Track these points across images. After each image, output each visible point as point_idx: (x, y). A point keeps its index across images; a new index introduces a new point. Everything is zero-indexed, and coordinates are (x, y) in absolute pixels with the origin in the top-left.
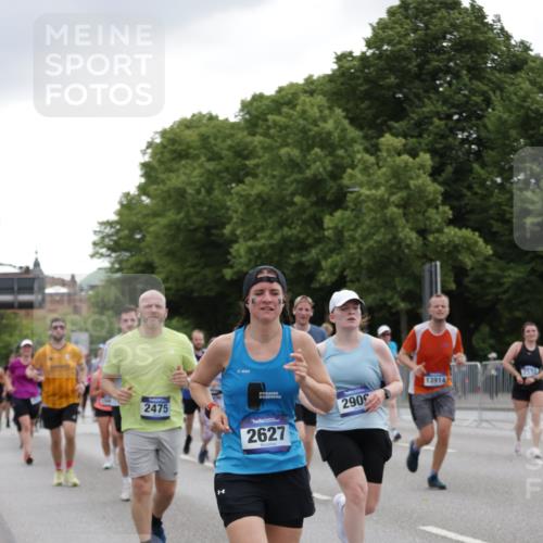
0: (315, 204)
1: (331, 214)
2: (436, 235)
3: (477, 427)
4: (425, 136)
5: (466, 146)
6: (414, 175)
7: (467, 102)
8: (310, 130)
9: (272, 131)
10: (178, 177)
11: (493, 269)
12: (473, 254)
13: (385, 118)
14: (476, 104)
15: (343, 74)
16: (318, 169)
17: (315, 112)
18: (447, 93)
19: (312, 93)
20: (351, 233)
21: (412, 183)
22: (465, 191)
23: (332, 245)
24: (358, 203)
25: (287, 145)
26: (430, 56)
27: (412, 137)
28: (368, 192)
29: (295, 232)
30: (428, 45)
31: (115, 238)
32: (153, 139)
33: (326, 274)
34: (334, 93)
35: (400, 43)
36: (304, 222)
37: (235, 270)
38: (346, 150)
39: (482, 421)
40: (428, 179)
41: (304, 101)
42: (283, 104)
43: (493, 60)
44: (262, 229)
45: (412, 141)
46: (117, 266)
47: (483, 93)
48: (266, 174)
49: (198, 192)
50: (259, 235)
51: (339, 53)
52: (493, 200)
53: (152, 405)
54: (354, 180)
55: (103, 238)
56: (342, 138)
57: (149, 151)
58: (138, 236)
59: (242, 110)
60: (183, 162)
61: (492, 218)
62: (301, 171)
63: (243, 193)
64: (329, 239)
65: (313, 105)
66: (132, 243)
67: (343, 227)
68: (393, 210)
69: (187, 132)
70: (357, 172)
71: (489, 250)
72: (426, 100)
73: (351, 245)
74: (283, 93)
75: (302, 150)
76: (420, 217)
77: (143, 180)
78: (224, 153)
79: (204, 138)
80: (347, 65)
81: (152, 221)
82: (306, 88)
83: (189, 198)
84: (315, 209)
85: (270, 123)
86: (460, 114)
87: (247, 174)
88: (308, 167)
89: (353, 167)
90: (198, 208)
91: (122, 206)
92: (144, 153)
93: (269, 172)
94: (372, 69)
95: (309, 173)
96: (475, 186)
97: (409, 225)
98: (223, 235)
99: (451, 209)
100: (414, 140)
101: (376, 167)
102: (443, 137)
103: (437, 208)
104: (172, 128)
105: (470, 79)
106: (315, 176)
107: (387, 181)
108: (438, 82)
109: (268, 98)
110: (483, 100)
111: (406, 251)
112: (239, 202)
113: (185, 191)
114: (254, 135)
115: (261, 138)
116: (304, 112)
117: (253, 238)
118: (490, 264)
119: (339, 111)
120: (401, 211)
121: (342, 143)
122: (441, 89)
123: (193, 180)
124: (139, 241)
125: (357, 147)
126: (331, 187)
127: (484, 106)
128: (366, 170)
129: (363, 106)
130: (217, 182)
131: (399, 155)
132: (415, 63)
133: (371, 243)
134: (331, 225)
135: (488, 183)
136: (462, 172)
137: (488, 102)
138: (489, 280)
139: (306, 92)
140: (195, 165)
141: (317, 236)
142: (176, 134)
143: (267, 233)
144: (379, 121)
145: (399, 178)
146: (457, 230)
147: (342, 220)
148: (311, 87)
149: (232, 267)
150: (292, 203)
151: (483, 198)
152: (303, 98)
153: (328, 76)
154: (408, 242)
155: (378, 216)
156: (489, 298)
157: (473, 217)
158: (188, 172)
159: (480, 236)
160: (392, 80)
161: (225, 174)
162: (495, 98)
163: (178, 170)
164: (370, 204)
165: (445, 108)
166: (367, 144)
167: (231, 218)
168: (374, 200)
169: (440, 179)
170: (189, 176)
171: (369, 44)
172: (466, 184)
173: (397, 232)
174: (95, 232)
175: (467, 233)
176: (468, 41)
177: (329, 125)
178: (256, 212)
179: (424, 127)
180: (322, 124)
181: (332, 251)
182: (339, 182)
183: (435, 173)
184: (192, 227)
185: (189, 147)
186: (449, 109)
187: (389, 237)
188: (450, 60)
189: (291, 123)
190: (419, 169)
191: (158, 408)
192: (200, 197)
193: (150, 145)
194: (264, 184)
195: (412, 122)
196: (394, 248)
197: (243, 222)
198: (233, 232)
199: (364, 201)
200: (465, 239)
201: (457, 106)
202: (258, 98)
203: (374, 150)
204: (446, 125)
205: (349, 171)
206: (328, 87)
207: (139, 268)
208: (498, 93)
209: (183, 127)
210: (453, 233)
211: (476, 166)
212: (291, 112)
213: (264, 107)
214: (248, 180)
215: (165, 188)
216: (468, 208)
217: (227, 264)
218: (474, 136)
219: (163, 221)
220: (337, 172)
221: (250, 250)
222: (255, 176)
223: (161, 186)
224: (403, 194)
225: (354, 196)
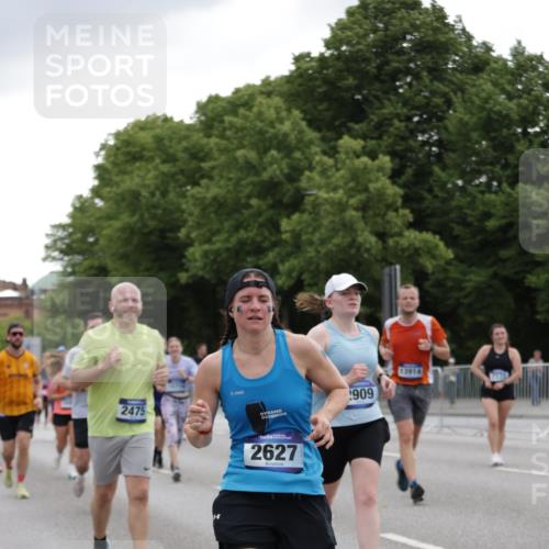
0: (272, 207)
1: (289, 217)
2: (396, 239)
3: (438, 433)
4: (385, 138)
5: (427, 148)
6: (373, 178)
7: (428, 104)
8: (267, 132)
9: (228, 133)
10: (132, 179)
11: (454, 273)
12: (434, 257)
13: (343, 120)
14: (437, 106)
15: (301, 76)
16: (275, 171)
17: (271, 114)
18: (407, 94)
19: (269, 94)
20: (309, 236)
21: (372, 186)
22: (426, 195)
23: (289, 249)
24: (316, 205)
25: (243, 147)
26: (390, 57)
27: (372, 138)
28: (325, 196)
29: (251, 234)
30: (389, 45)
31: (67, 241)
32: (106, 141)
33: (284, 278)
34: (292, 95)
35: (358, 43)
36: (261, 226)
37: (190, 274)
38: (303, 153)
39: (442, 427)
40: (388, 182)
41: (261, 103)
42: (239, 106)
43: (454, 61)
44: (218, 232)
45: (372, 143)
46: (69, 270)
47: (444, 95)
48: (222, 177)
49: (153, 194)
50: (214, 239)
51: (297, 54)
52: (454, 203)
53: (129, 407)
54: (311, 182)
55: (55, 241)
56: (300, 141)
57: (103, 153)
58: (91, 240)
59: (197, 112)
60: (138, 164)
61: (453, 222)
62: (257, 174)
63: (199, 196)
64: (286, 242)
65: (269, 107)
66: (85, 247)
67: (301, 230)
68: (352, 214)
69: (142, 135)
70: (315, 175)
71: (450, 254)
72: (386, 102)
73: (309, 249)
74: (239, 94)
75: (259, 153)
76: (379, 220)
77: (96, 183)
78: (180, 155)
79: (159, 140)
80: (305, 66)
81: (105, 224)
82: (264, 90)
83: (144, 201)
84: (271, 212)
85: (226, 125)
86: (421, 116)
87: (202, 177)
88: (265, 169)
89: (311, 168)
90: (153, 211)
91: (75, 208)
92: (97, 154)
93: (225, 174)
94: (330, 70)
95: (265, 176)
96: (436, 189)
97: (368, 229)
98: (178, 238)
99: (412, 211)
100: (374, 142)
101: (334, 169)
102: (403, 138)
103: (396, 210)
104: (126, 130)
105: (431, 81)
106: (272, 178)
107: (346, 184)
108: (398, 83)
109: (223, 99)
110: (445, 102)
111: (366, 255)
112: (195, 205)
113: (140, 194)
114: (209, 136)
115: (217, 140)
116: (260, 114)
117: (209, 241)
118: (451, 268)
119: (297, 113)
120: (360, 214)
121: (301, 145)
122: (401, 91)
123: (147, 182)
124: (92, 244)
125: (315, 149)
126: (289, 190)
127: (445, 108)
128: (323, 173)
129: (321, 107)
130: (172, 185)
131: (358, 157)
132: (374, 65)
133: (330, 246)
134: (288, 228)
135: (450, 186)
136: (423, 174)
137: (449, 103)
138: (450, 284)
139: (262, 93)
140: (150, 167)
141: (273, 239)
142: (130, 136)
143: (223, 236)
144: (337, 123)
145: (358, 180)
146: (417, 233)
147: (299, 223)
148: (268, 88)
149: (187, 271)
150: (248, 206)
151: (444, 201)
152: (260, 99)
153: (286, 77)
154: (368, 246)
155: (337, 219)
156: (450, 302)
157: (435, 221)
158: (142, 174)
159: (442, 239)
160: (351, 81)
161: (180, 177)
162: (457, 99)
163: (132, 172)
164: (328, 207)
165: (405, 110)
166: (325, 147)
167: (185, 221)
168: (332, 203)
169: (401, 181)
170: (143, 178)
171: (328, 44)
172: (427, 186)
173: (357, 236)
174: (47, 235)
175: (427, 236)
176: (428, 42)
177: (286, 127)
178: (212, 215)
179: (384, 129)
180: (278, 126)
181: (289, 255)
182: (295, 185)
183: (395, 176)
184: (146, 230)
185: (144, 149)
186: (410, 110)
187: (349, 239)
188: (410, 61)
189: (248, 124)
190: (378, 171)
191: (135, 411)
192: (155, 200)
193: (103, 147)
194: (220, 187)
195: (372, 123)
196: (353, 251)
197: (199, 225)
198: (188, 236)
199: (321, 204)
200: (426, 242)
201: (417, 108)
202: (214, 99)
203: (332, 152)
204: (407, 127)
205: (307, 173)
206: (286, 88)
207: (93, 272)
208: (459, 94)
209: (137, 129)
210: (414, 237)
211: (436, 169)
212: (248, 113)
213: (220, 109)
214: (204, 182)
215: (119, 191)
216: (429, 211)
217: (182, 268)
218: (435, 138)
219: (117, 224)
220: (294, 174)
221: (206, 254)
222: (211, 178)
223: (114, 189)
224: (362, 197)
225: (312, 198)
